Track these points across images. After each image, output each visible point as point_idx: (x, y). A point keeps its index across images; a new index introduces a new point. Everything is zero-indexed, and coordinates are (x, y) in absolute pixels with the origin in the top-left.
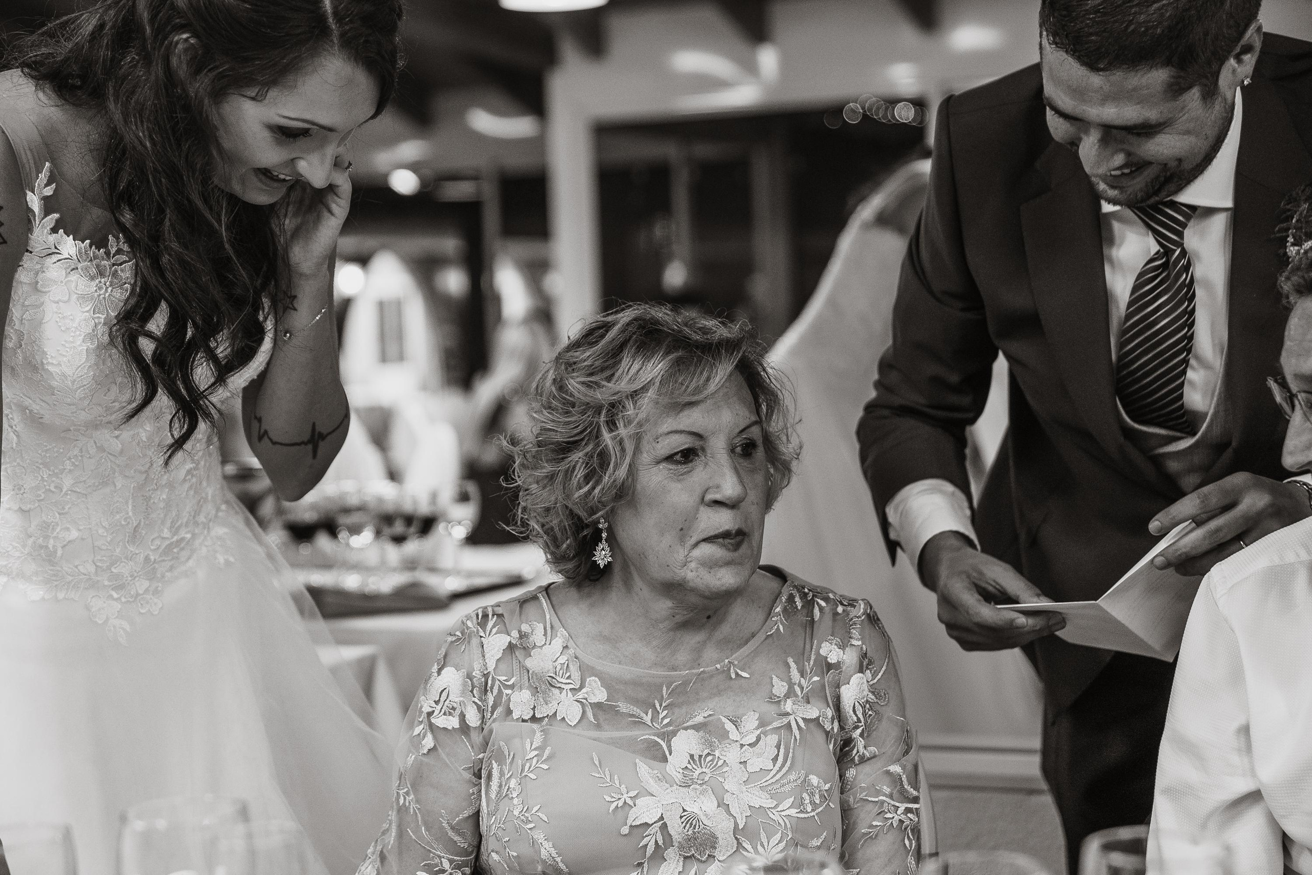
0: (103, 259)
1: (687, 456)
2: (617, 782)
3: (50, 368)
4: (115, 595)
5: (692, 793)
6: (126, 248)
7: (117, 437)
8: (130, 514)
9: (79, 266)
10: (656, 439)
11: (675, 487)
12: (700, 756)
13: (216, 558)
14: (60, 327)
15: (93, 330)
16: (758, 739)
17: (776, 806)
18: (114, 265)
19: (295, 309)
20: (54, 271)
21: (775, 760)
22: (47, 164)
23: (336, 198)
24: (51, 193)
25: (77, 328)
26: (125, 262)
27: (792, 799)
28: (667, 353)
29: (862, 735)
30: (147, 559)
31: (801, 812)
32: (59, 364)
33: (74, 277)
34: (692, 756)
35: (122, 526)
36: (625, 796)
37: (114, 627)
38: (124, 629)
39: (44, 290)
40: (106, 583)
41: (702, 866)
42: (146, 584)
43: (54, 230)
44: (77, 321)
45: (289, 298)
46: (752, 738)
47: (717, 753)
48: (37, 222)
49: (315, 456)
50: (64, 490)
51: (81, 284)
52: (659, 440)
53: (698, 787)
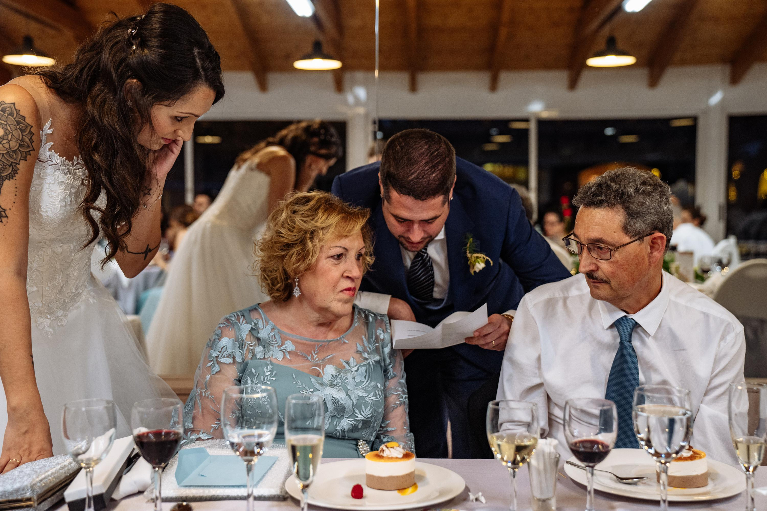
0: (71, 166)
1: (339, 257)
2: (304, 386)
3: (42, 213)
4: (49, 317)
5: (336, 390)
6: (81, 162)
7: (61, 247)
8: (60, 281)
9: (61, 168)
10: (330, 248)
11: (334, 268)
12: (336, 376)
13: (89, 301)
14: (49, 195)
15: (64, 198)
16: (358, 369)
17: (368, 396)
18: (75, 169)
19: (150, 195)
20: (49, 170)
21: (365, 377)
22: (51, 119)
23: (176, 146)
24: (51, 132)
25: (57, 196)
26: (80, 168)
27: (373, 393)
28: (338, 214)
29: (392, 367)
30: (64, 301)
31: (376, 398)
32: (47, 212)
33: (57, 173)
34: (333, 375)
35: (56, 286)
36: (308, 391)
37: (47, 331)
38: (50, 332)
39: (43, 178)
40: (46, 311)
41: (339, 420)
42: (62, 312)
43: (50, 150)
44: (57, 193)
45: (148, 189)
46: (356, 369)
47: (342, 374)
48: (43, 145)
49: (145, 259)
50: (33, 269)
51: (60, 176)
52: (331, 249)
53: (337, 387)
